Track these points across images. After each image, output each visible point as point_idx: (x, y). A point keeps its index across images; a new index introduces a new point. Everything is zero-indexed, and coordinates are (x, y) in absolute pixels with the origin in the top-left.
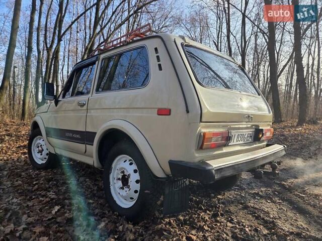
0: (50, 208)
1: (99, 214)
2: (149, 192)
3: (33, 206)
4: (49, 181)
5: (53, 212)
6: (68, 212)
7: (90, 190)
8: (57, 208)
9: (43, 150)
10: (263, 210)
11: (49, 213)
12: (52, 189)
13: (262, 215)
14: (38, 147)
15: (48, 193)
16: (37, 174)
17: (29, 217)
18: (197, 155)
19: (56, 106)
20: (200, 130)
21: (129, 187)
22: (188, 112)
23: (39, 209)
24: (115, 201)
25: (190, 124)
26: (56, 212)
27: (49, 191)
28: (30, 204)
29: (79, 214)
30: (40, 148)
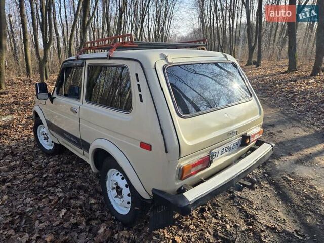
0: (58, 210)
1: (99, 217)
2: (138, 208)
3: (44, 206)
4: (57, 172)
5: (61, 215)
6: (73, 215)
7: (93, 184)
8: (64, 211)
9: (48, 138)
10: (248, 200)
11: (57, 216)
12: (60, 185)
13: (245, 208)
14: (43, 134)
15: (57, 190)
16: (46, 163)
17: (41, 222)
18: (177, 184)
19: (52, 103)
20: (180, 165)
21: (122, 197)
22: (166, 152)
23: (48, 211)
24: (112, 206)
25: (169, 162)
26: (63, 216)
27: (57, 188)
28: (41, 205)
29: (82, 219)
30: (45, 136)
